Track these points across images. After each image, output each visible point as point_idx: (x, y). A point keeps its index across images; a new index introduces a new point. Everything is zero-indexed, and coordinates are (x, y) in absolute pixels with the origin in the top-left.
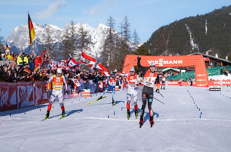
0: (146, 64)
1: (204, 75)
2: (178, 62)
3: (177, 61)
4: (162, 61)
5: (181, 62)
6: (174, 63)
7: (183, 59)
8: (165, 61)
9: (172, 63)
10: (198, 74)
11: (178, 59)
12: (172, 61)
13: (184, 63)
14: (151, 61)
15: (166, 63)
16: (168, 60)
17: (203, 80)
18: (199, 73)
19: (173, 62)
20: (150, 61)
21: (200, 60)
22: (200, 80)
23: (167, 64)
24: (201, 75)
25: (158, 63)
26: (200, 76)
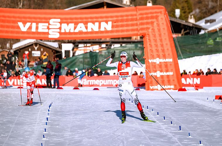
0: (12, 32)
1: (167, 60)
2: (100, 27)
3: (97, 24)
4: (58, 25)
5: (107, 26)
6: (89, 30)
7: (115, 19)
8: (64, 26)
9: (84, 30)
10: (153, 57)
11: (101, 17)
12: (86, 23)
13: (115, 29)
14: (28, 25)
15: (67, 31)
16: (75, 21)
17: (165, 74)
18: (155, 54)
19: (87, 28)
20: (24, 23)
21: (158, 21)
22: (158, 74)
23: (70, 33)
24: (162, 60)
25: (47, 31)
26: (158, 63)
